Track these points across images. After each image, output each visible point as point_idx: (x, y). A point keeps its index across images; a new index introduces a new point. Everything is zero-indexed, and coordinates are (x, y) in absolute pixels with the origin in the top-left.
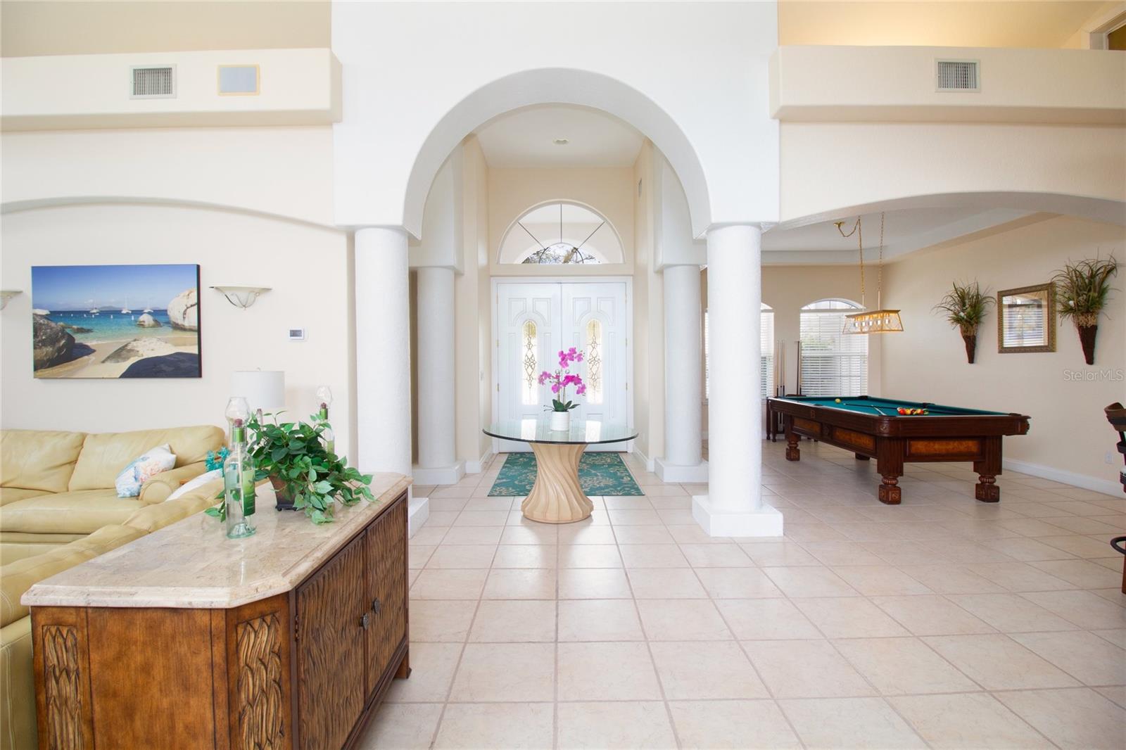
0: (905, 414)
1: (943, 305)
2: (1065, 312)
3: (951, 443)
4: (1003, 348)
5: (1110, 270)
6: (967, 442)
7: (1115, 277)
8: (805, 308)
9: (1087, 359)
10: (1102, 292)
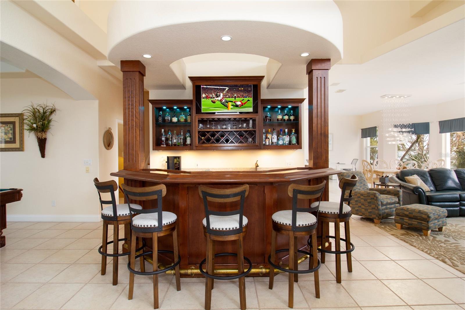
2: (31, 130)
5: (53, 111)
7: (55, 115)
9: (41, 155)
10: (49, 122)
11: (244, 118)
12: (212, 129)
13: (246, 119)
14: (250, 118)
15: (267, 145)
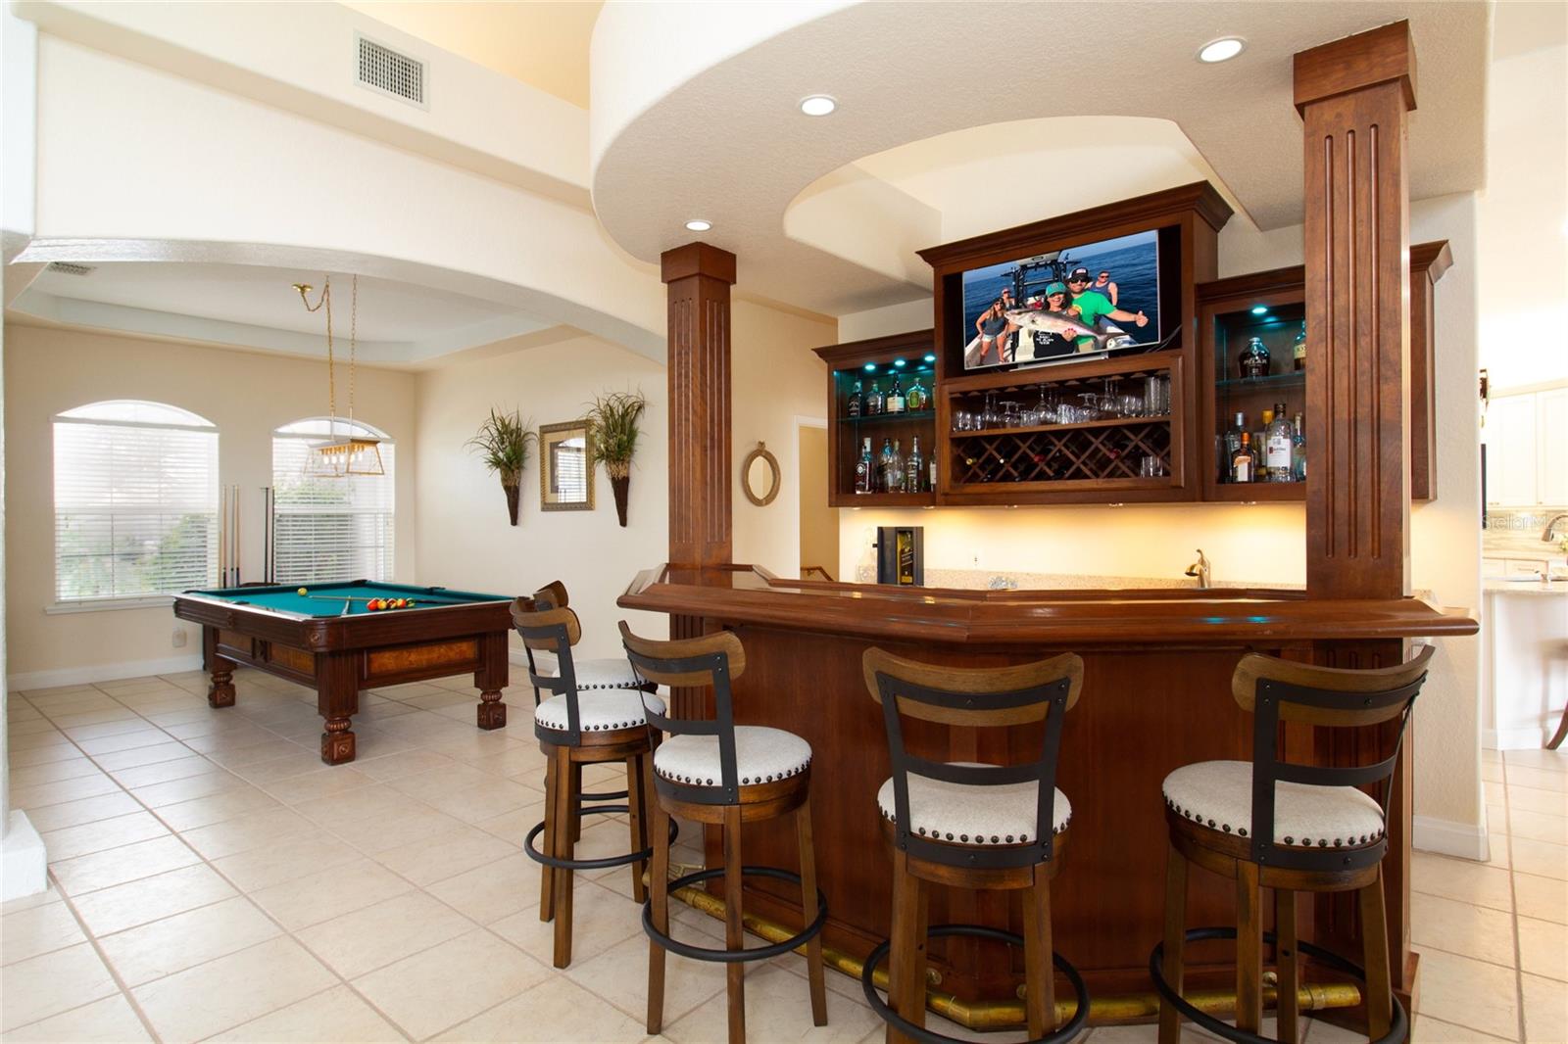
0: (377, 609)
1: (478, 440)
2: (601, 459)
3: (436, 649)
4: (545, 504)
5: (639, 408)
6: (459, 645)
8: (283, 430)
9: (620, 519)
10: (632, 435)
11: (1121, 375)
12: (1004, 425)
13: (1127, 375)
14: (1144, 372)
15: (1243, 482)
